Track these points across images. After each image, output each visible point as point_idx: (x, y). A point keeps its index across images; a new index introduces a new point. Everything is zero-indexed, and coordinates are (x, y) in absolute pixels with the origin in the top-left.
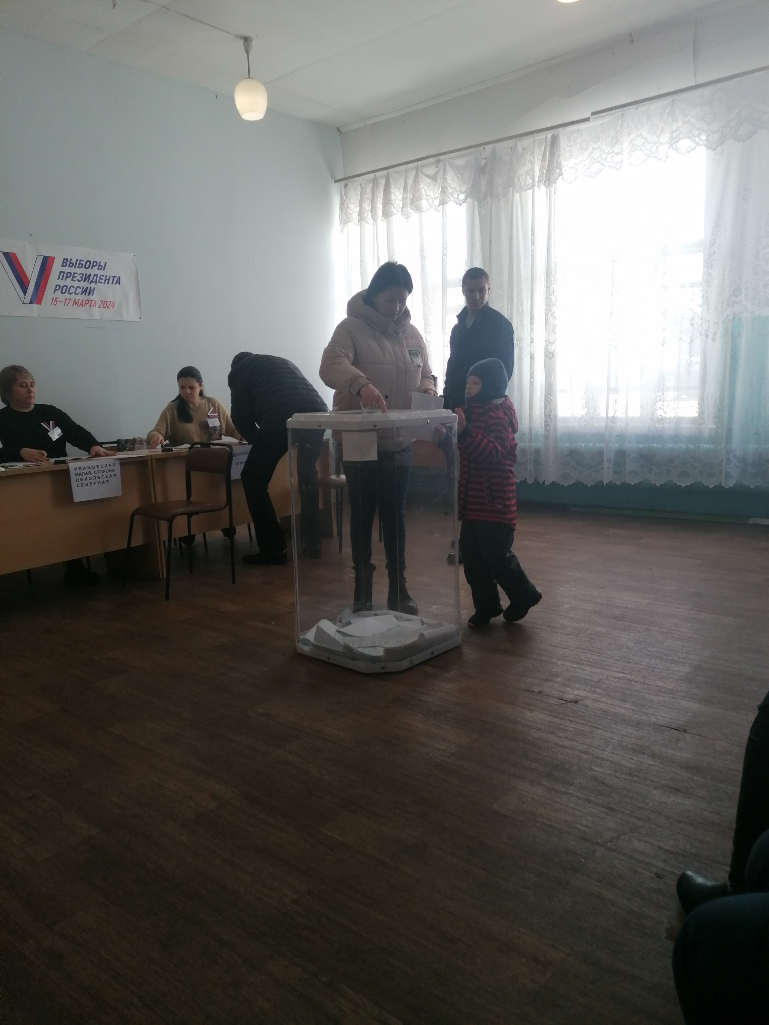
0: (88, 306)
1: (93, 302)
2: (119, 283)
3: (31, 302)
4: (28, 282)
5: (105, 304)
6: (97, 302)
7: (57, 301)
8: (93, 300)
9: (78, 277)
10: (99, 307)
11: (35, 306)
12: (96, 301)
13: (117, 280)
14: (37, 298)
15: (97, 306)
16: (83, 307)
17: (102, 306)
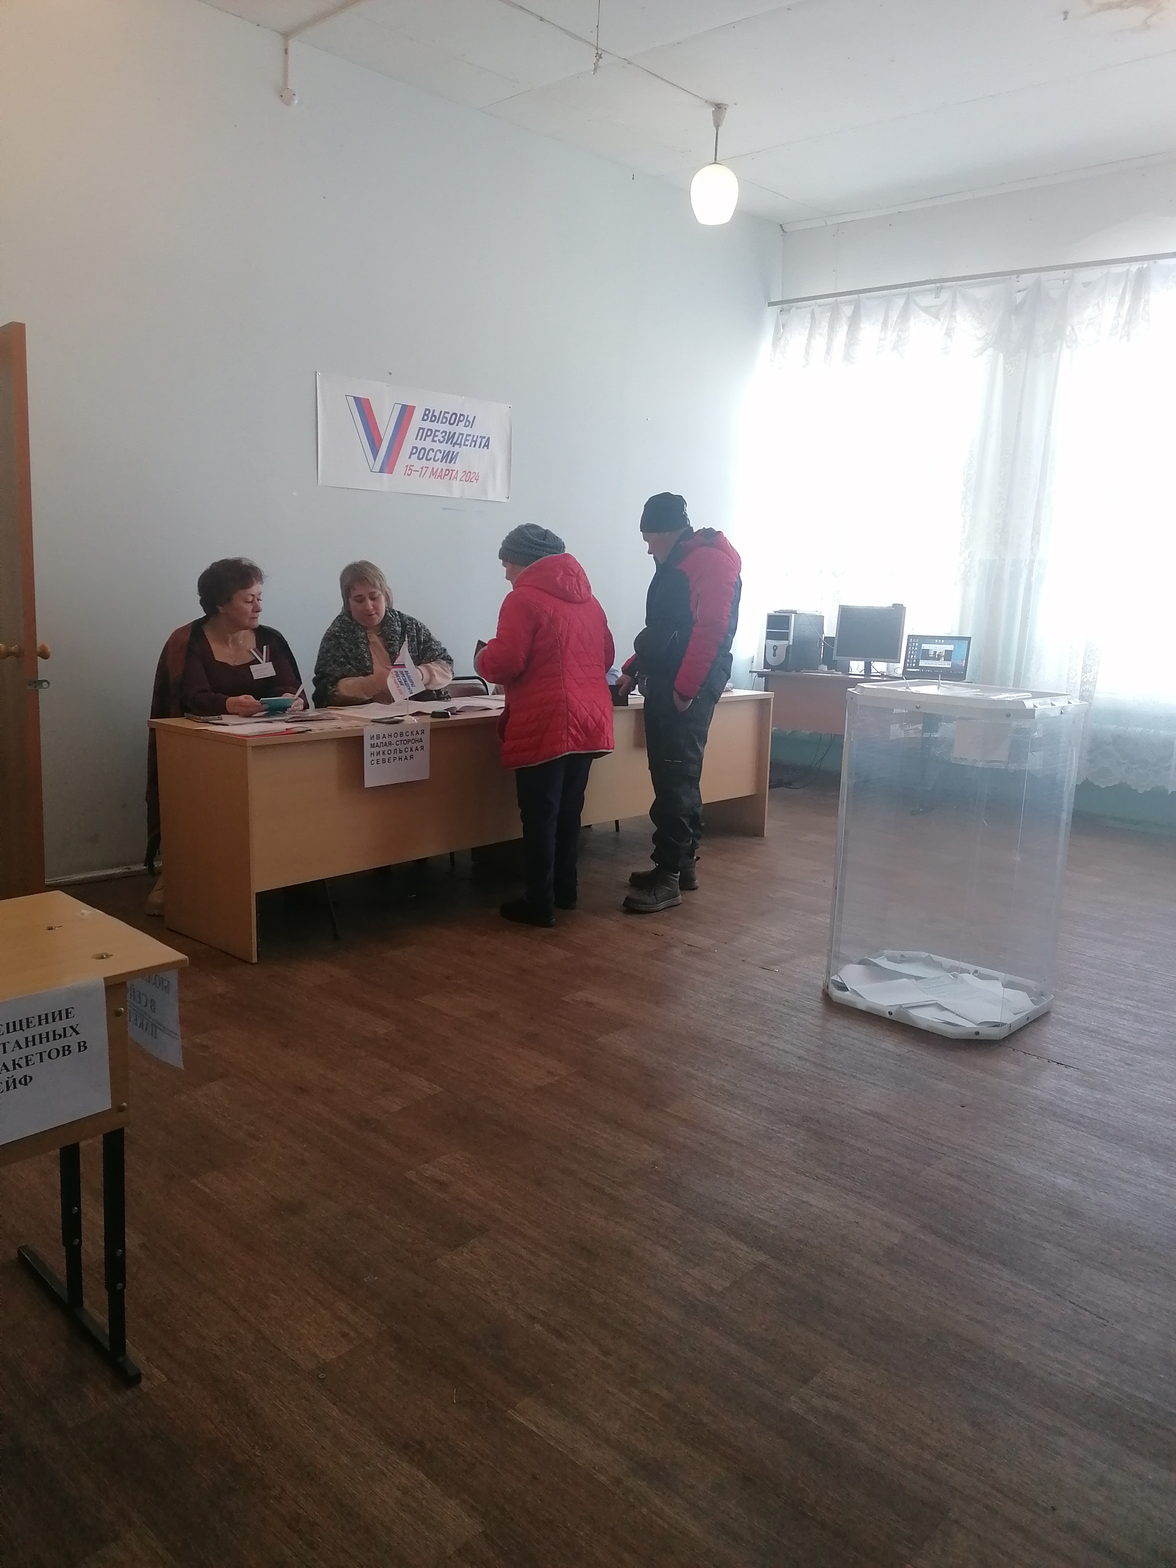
0: (448, 477)
1: (454, 473)
2: (488, 446)
3: (381, 471)
4: (381, 441)
5: (469, 477)
6: (459, 473)
7: (412, 470)
8: (455, 470)
9: (440, 436)
10: (461, 480)
11: (385, 475)
12: (458, 471)
13: (486, 443)
14: (388, 466)
15: (458, 479)
16: (442, 480)
17: (464, 479)
